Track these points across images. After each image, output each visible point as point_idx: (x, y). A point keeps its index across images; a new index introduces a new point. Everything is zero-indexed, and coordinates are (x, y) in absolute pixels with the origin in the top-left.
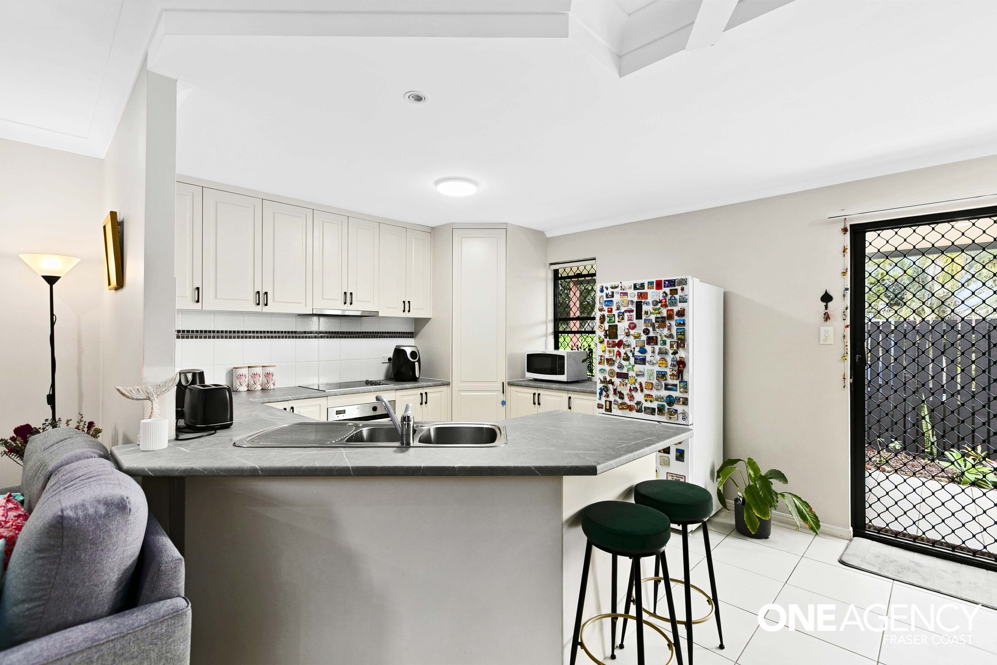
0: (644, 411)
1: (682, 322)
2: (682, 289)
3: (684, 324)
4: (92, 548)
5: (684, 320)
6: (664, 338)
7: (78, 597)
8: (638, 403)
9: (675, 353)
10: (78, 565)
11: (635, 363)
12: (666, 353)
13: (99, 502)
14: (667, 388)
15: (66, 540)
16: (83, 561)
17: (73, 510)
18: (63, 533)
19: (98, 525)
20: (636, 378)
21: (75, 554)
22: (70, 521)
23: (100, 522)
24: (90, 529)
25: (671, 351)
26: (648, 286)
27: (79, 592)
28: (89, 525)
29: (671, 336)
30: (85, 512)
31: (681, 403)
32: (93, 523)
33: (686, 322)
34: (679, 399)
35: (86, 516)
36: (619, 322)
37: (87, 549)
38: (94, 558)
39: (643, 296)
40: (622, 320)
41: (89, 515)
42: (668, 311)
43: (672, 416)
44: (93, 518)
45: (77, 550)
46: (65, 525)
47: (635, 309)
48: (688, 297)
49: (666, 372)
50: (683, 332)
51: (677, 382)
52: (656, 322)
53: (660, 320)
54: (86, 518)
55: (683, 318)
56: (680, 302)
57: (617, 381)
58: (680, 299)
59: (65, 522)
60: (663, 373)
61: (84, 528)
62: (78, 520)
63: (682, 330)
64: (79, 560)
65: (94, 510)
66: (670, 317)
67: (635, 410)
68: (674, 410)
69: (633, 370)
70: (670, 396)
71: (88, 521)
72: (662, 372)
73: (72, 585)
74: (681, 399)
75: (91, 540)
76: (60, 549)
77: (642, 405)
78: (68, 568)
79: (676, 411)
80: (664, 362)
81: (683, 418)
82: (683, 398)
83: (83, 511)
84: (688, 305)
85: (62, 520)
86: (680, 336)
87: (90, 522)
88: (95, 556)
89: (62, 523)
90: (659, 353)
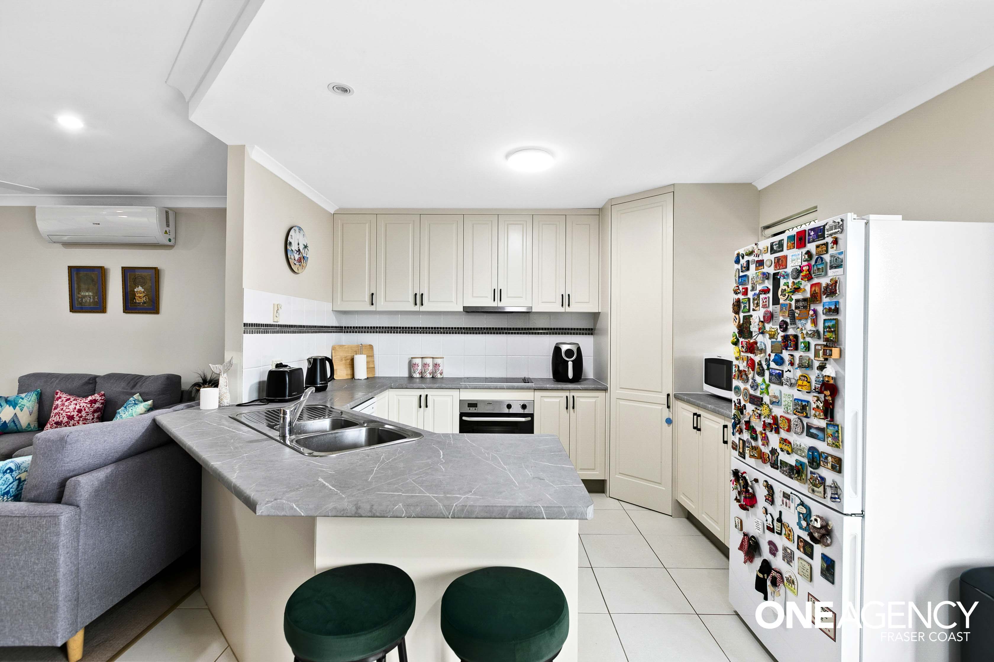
0: (781, 467)
1: (833, 307)
2: (836, 242)
3: (836, 311)
5: (837, 303)
6: (808, 339)
8: (773, 451)
9: (822, 368)
11: (770, 380)
12: (809, 366)
14: (809, 431)
20: (771, 406)
25: (816, 364)
26: (788, 243)
29: (816, 334)
31: (829, 466)
33: (841, 307)
34: (826, 458)
36: (754, 310)
39: (781, 262)
40: (757, 307)
42: (812, 286)
43: (815, 489)
47: (771, 287)
48: (845, 256)
49: (808, 402)
50: (834, 326)
51: (823, 423)
52: (797, 308)
53: (801, 304)
55: (834, 299)
56: (831, 267)
57: (750, 408)
58: (831, 262)
60: (804, 404)
63: (833, 322)
66: (815, 298)
67: (769, 464)
68: (820, 477)
69: (768, 393)
70: (812, 449)
72: (802, 401)
74: (830, 458)
77: (777, 457)
79: (823, 479)
80: (805, 383)
81: (831, 498)
82: (832, 456)
84: (844, 272)
86: (828, 335)
90: (799, 367)
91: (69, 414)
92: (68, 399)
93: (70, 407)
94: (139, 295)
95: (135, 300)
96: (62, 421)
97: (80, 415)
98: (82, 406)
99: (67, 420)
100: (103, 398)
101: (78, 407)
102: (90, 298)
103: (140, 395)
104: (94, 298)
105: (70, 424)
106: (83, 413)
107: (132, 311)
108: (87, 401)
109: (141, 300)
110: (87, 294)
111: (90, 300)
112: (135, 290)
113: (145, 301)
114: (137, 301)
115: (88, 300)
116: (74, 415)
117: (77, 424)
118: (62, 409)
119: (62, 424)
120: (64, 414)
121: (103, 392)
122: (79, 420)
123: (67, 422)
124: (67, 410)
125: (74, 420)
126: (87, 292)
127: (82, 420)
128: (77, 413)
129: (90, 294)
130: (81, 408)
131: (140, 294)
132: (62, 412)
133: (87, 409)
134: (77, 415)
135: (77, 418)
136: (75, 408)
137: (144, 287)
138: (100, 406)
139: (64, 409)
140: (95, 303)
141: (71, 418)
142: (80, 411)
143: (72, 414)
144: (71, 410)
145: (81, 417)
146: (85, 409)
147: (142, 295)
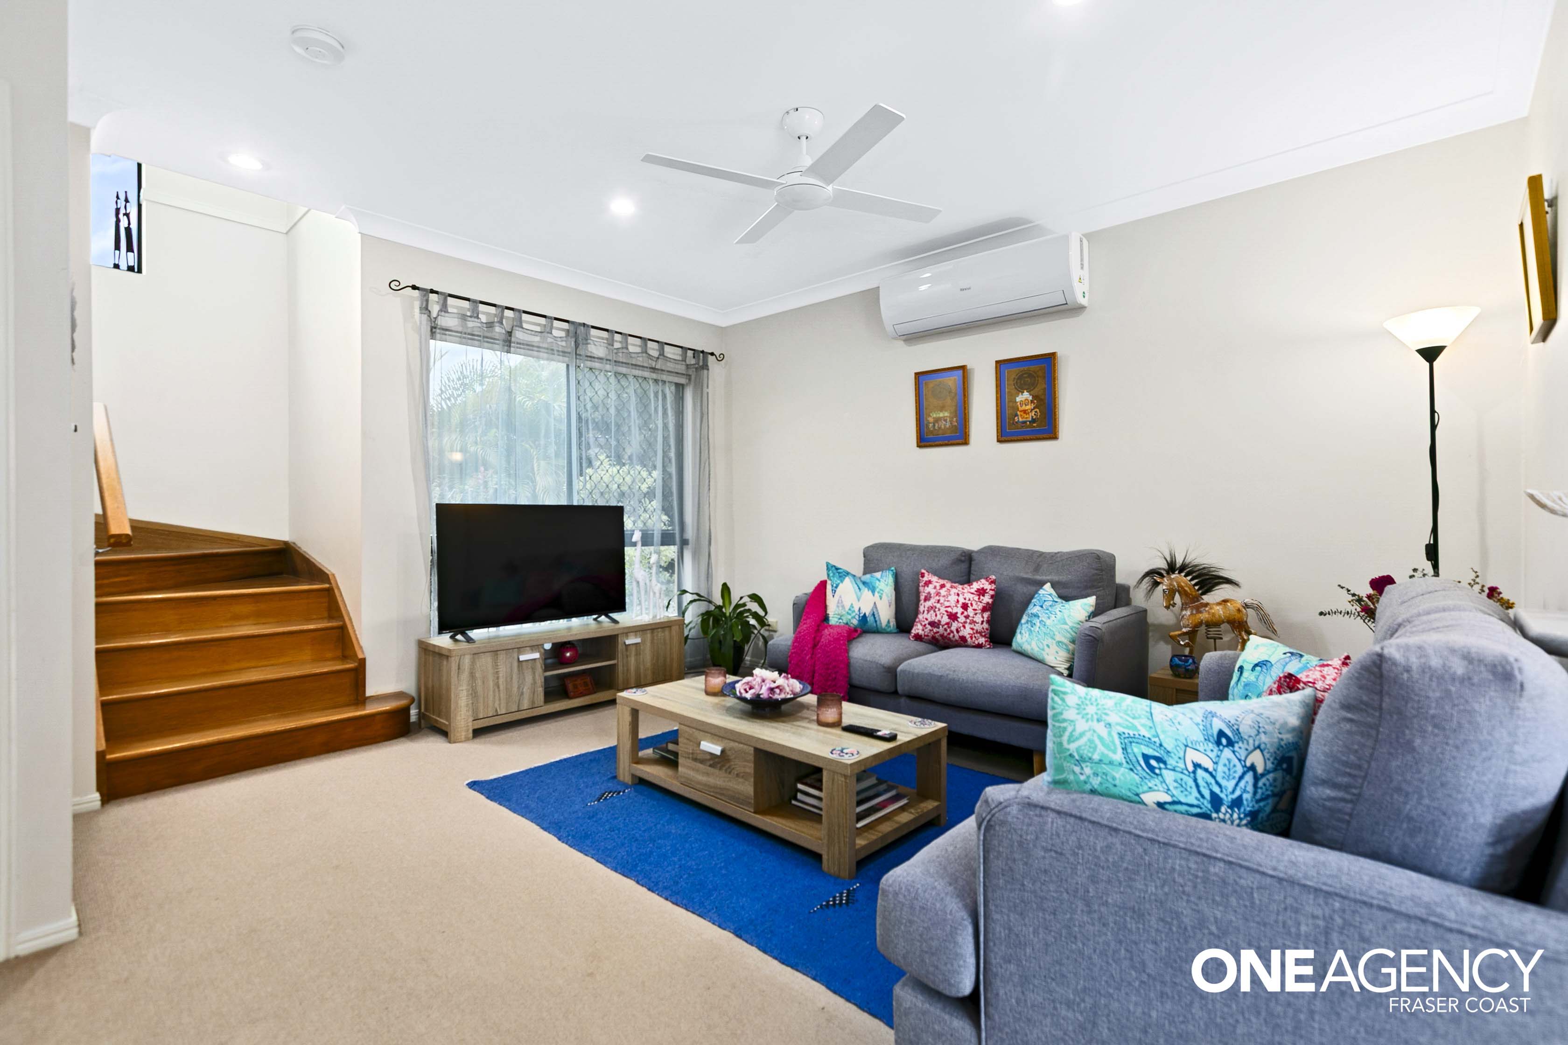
4: (1436, 735)
7: (1410, 819)
10: (1409, 757)
13: (1453, 651)
15: (1387, 700)
16: (1418, 753)
17: (1402, 650)
18: (1381, 685)
19: (1448, 692)
21: (1403, 733)
22: (1394, 668)
23: (1453, 689)
24: (1431, 694)
27: (1410, 810)
28: (1430, 686)
30: (1423, 660)
32: (1439, 684)
35: (1425, 669)
37: (1425, 731)
38: (1440, 756)
41: (1430, 668)
44: (1440, 677)
45: (1407, 727)
46: (1385, 672)
54: (1423, 672)
59: (1385, 666)
61: (1421, 690)
62: (1408, 670)
64: (1409, 747)
65: (1441, 662)
71: (1427, 679)
73: (1399, 790)
75: (1433, 717)
76: (1377, 714)
78: (1390, 754)
83: (1420, 657)
85: (1381, 661)
87: (1431, 680)
88: (1442, 754)
89: (1379, 666)
91: (949, 610)
92: (943, 586)
93: (950, 598)
94: (1024, 407)
96: (939, 621)
97: (966, 613)
98: (968, 599)
99: (948, 620)
100: (993, 586)
101: (962, 600)
102: (946, 421)
103: (1053, 586)
104: (951, 422)
105: (951, 628)
106: (970, 611)
107: (1013, 438)
108: (973, 591)
110: (941, 415)
111: (945, 425)
115: (942, 424)
116: (957, 613)
117: (962, 628)
118: (939, 601)
119: (941, 626)
120: (943, 610)
121: (993, 577)
122: (965, 622)
123: (947, 624)
124: (947, 604)
125: (959, 620)
126: (941, 411)
127: (970, 624)
128: (962, 610)
129: (946, 414)
130: (967, 601)
132: (938, 605)
133: (974, 603)
134: (962, 613)
135: (962, 619)
136: (958, 601)
138: (990, 601)
139: (942, 601)
140: (954, 428)
141: (953, 617)
142: (965, 607)
143: (955, 610)
144: (953, 604)
145: (967, 617)
146: (972, 604)
147: (1028, 407)
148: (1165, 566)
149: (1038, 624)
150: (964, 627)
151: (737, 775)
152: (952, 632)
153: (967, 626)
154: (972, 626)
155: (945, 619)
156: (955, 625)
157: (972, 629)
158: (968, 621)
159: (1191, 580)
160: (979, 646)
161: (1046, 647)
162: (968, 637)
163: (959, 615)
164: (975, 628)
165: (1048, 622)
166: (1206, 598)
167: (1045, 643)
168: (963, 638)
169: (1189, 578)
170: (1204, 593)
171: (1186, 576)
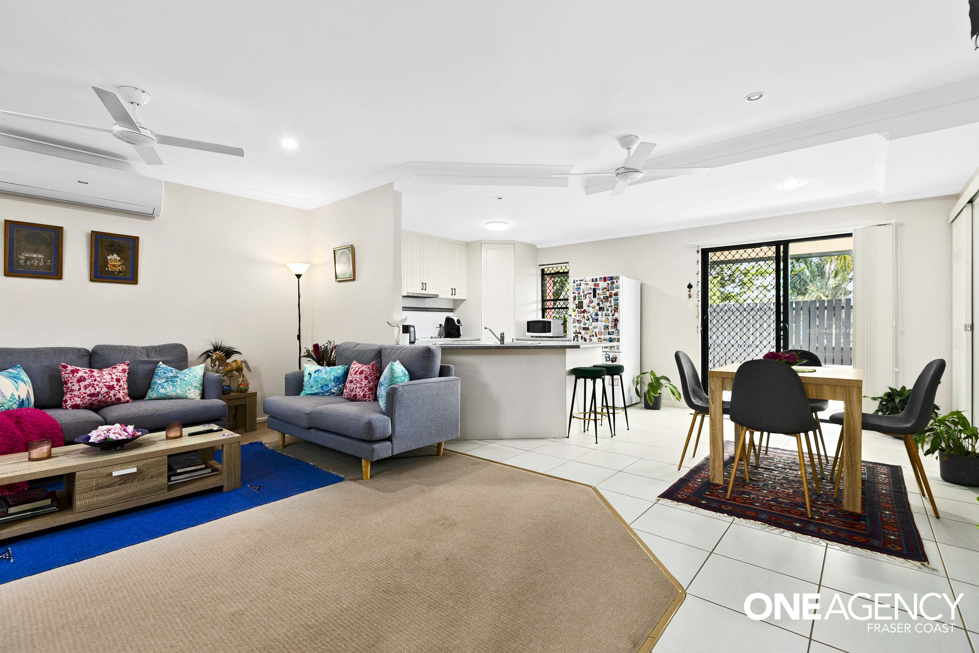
2: (617, 282)
6: (608, 308)
9: (613, 315)
12: (609, 315)
14: (609, 333)
20: (593, 329)
26: (599, 280)
29: (611, 306)
31: (616, 341)
33: (619, 299)
36: (584, 299)
39: (596, 285)
42: (609, 293)
47: (592, 292)
48: (620, 286)
49: (609, 325)
50: (617, 304)
51: (614, 330)
53: (605, 298)
55: (617, 297)
56: (616, 289)
57: (583, 332)
69: (592, 326)
70: (611, 338)
72: (606, 325)
80: (608, 320)
81: (617, 349)
82: (617, 338)
84: (620, 290)
86: (615, 306)
90: (605, 316)
91: (107, 384)
92: (91, 371)
94: (113, 263)
95: (107, 268)
96: (99, 393)
97: (119, 384)
98: (118, 376)
99: (107, 390)
100: (128, 367)
101: (115, 377)
102: (38, 260)
103: (165, 364)
104: (45, 262)
105: (110, 395)
106: (122, 383)
107: (104, 280)
108: (118, 371)
109: (116, 268)
110: (34, 256)
111: (38, 264)
112: (109, 258)
113: (121, 270)
114: (110, 270)
115: (35, 263)
116: (114, 385)
117: (118, 393)
119: (100, 395)
121: (127, 362)
122: (120, 389)
123: (106, 393)
124: (104, 381)
125: (115, 389)
126: (34, 252)
127: (122, 390)
128: (116, 383)
129: (40, 256)
130: (118, 377)
131: (115, 262)
134: (117, 384)
135: (117, 388)
136: (112, 378)
137: (121, 255)
138: (128, 375)
141: (111, 388)
142: (118, 380)
143: (112, 384)
144: (109, 380)
145: (120, 386)
146: (122, 379)
147: (117, 263)
148: (212, 348)
149: (179, 381)
150: (119, 392)
151: (151, 478)
152: (110, 397)
153: (121, 391)
154: (123, 391)
155: (105, 390)
156: (112, 393)
157: (124, 393)
158: (121, 388)
159: (223, 354)
160: (128, 402)
161: (188, 390)
162: (122, 397)
163: (115, 386)
164: (125, 392)
165: (185, 379)
166: (229, 361)
167: (187, 389)
168: (119, 400)
169: (222, 353)
170: (227, 359)
171: (221, 352)
